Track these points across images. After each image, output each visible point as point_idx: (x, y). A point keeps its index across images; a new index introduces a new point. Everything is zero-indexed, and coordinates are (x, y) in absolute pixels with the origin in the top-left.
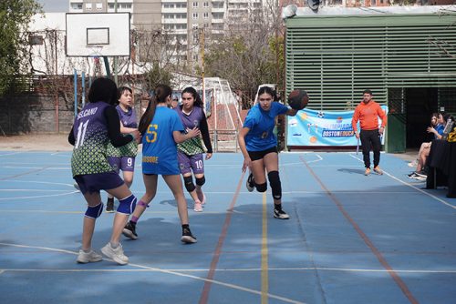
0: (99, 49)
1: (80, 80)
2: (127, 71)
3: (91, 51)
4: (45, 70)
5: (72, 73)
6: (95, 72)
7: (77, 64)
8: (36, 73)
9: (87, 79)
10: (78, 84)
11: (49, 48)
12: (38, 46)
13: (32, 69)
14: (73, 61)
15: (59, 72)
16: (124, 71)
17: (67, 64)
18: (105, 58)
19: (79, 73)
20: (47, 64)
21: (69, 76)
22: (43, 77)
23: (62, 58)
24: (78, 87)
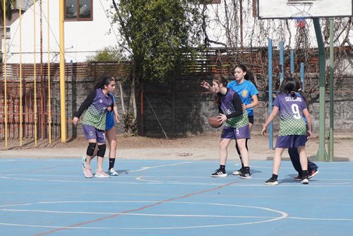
0: (307, 7)
1: (276, 54)
2: (346, 40)
3: (294, 11)
4: (224, 40)
5: (265, 44)
6: (299, 41)
7: (271, 30)
8: (213, 45)
9: (287, 53)
10: (274, 60)
11: (231, 8)
12: (215, 5)
13: (206, 40)
14: (265, 26)
15: (246, 43)
16: (341, 40)
17: (257, 30)
18: (316, 20)
19: (276, 44)
20: (228, 31)
21: (259, 49)
22: (222, 51)
23: (249, 22)
24: (274, 65)
